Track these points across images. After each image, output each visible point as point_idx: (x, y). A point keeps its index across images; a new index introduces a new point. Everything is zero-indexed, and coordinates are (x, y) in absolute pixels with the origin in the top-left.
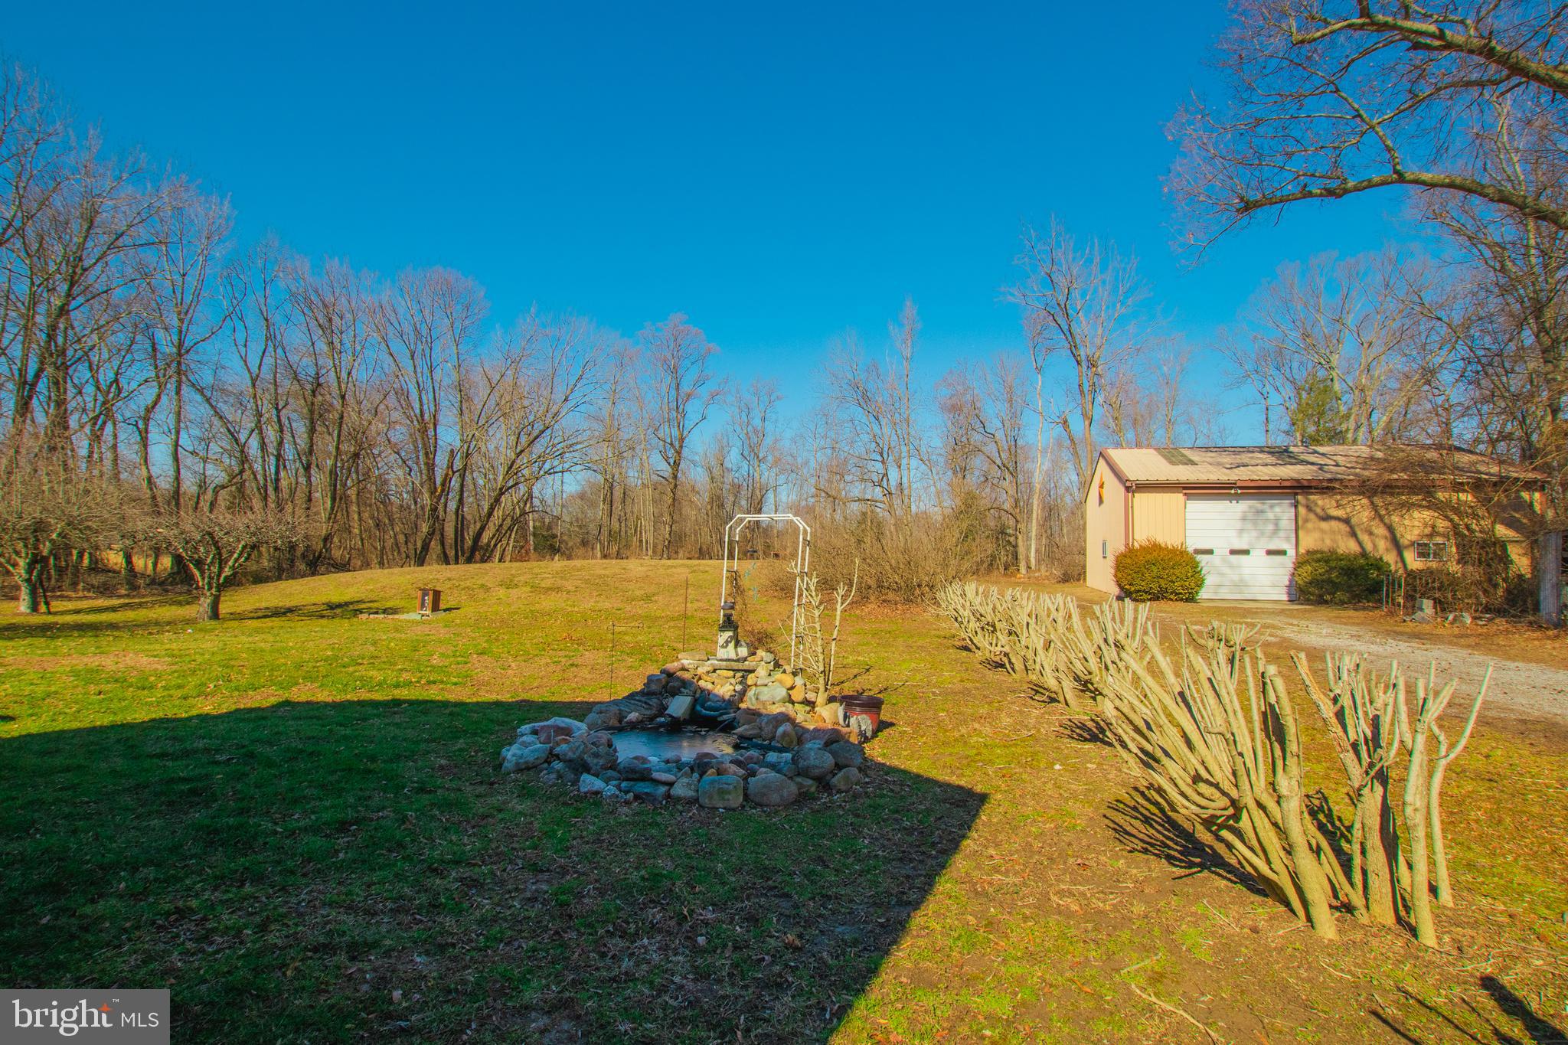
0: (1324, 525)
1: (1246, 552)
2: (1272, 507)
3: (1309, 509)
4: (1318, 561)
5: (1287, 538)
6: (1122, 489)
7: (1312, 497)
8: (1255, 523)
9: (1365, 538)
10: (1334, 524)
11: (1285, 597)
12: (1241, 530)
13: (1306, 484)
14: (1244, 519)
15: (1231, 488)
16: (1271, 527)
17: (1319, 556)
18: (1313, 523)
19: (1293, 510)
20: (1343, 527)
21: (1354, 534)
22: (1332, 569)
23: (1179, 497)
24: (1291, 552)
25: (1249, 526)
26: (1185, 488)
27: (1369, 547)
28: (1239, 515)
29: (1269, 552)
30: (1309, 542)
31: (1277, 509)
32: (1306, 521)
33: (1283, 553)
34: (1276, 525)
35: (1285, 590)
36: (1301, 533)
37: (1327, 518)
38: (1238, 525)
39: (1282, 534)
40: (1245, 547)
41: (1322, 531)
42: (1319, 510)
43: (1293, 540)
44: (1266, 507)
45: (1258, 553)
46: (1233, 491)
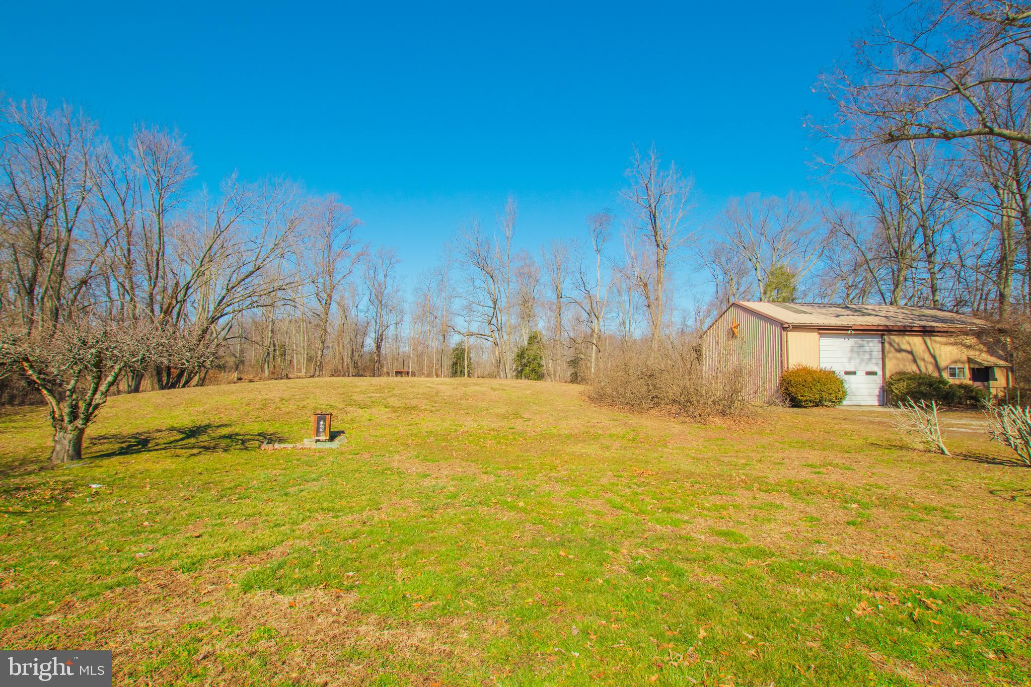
0: (899, 355)
1: (854, 373)
2: (868, 342)
3: (890, 344)
5: (877, 364)
6: (777, 330)
7: (892, 337)
8: (858, 353)
9: (921, 364)
10: (904, 354)
11: (876, 403)
12: (851, 358)
13: (891, 328)
14: (852, 351)
15: (848, 330)
16: (867, 356)
18: (891, 354)
19: (880, 345)
20: (910, 357)
21: (915, 361)
23: (814, 335)
24: (880, 373)
25: (855, 355)
26: (819, 329)
27: (923, 370)
28: (849, 348)
29: (868, 373)
30: (892, 366)
31: (871, 344)
32: (889, 352)
33: (874, 373)
34: (871, 355)
35: (876, 398)
36: (887, 360)
37: (900, 350)
38: (849, 355)
39: (874, 361)
40: (852, 370)
41: (898, 359)
42: (896, 346)
43: (881, 365)
44: (865, 343)
45: (861, 374)
46: (849, 332)
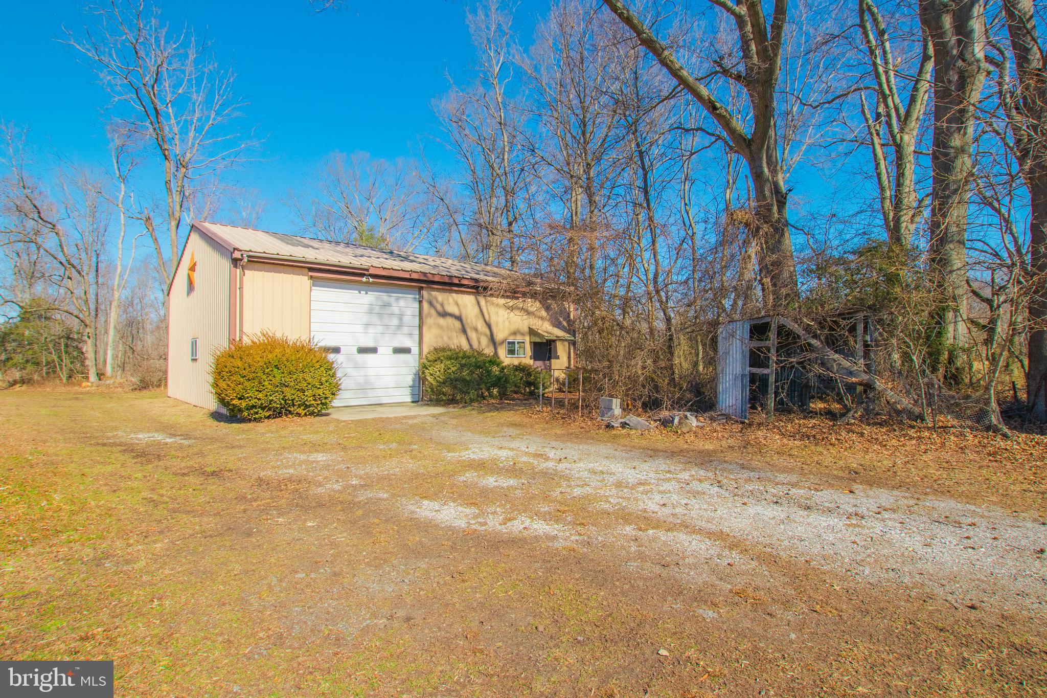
0: (441, 321)
1: (374, 350)
2: (398, 299)
3: (431, 304)
4: (449, 358)
5: (410, 335)
6: (227, 264)
7: (434, 293)
8: (380, 315)
9: (473, 335)
10: (450, 320)
11: (408, 399)
12: (367, 325)
13: (431, 278)
14: (370, 312)
15: (363, 275)
16: (395, 322)
17: (449, 353)
18: (432, 320)
19: (417, 305)
20: (457, 324)
21: (464, 331)
22: (463, 366)
23: (302, 281)
24: (415, 350)
25: (375, 320)
26: (311, 269)
27: (475, 346)
28: (365, 308)
29: (398, 351)
30: (432, 339)
31: (402, 303)
32: (429, 315)
33: (407, 351)
34: (401, 319)
35: (408, 391)
36: (425, 329)
37: (444, 314)
38: (365, 319)
39: (405, 330)
40: (370, 344)
41: (441, 327)
42: (439, 307)
43: (417, 337)
44: (392, 300)
45: (385, 351)
46: (364, 279)
